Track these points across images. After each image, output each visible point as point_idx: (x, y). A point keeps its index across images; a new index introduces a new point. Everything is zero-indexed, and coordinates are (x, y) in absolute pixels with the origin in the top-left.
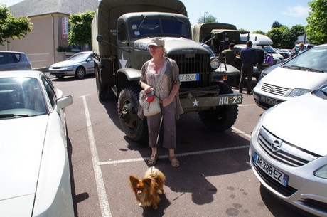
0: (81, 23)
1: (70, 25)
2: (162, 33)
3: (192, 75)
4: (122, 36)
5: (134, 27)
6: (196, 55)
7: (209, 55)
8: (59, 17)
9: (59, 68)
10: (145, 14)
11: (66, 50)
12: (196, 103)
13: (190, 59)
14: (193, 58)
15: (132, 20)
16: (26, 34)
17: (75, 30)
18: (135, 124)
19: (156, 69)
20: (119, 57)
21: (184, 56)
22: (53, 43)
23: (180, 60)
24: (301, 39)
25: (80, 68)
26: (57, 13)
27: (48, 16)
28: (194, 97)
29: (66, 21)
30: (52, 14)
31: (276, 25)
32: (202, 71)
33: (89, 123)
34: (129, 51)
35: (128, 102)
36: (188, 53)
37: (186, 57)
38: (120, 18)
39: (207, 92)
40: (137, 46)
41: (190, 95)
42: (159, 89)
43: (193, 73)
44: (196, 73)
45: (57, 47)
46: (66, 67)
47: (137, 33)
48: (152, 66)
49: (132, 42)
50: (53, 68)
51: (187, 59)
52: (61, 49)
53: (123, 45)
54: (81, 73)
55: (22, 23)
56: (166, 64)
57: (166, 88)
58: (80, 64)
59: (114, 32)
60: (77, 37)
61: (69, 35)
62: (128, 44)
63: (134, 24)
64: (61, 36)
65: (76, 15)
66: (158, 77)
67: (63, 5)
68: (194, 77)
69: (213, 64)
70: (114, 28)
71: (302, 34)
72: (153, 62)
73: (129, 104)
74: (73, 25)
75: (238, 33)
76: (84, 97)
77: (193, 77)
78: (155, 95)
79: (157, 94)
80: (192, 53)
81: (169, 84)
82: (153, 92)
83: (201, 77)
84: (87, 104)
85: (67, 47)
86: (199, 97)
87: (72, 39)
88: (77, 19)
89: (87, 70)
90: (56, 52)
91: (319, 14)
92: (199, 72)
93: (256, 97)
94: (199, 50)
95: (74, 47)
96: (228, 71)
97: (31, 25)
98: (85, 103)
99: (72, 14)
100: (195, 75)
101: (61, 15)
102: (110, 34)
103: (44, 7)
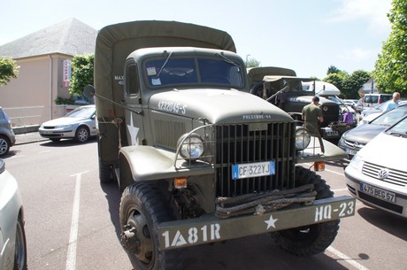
0: (87, 67)
1: (72, 69)
2: (200, 83)
3: (261, 164)
4: (133, 88)
5: (152, 71)
6: (269, 125)
7: (293, 125)
8: (59, 59)
9: (53, 128)
10: (171, 50)
11: (66, 102)
12: (271, 223)
13: (257, 133)
14: (263, 132)
15: (147, 59)
16: (9, 81)
17: (79, 76)
18: (149, 256)
20: (126, 121)
21: (246, 127)
22: (49, 93)
23: (238, 135)
24: (367, 87)
25: (83, 127)
26: (58, 53)
27: (45, 57)
28: (269, 211)
29: (69, 64)
30: (50, 55)
31: (332, 70)
32: (280, 156)
33: (73, 236)
34: (142, 114)
35: (137, 213)
36: (254, 122)
37: (250, 129)
38: (129, 56)
39: (293, 200)
40: (155, 104)
41: (260, 210)
43: (263, 160)
44: (269, 159)
45: (55, 98)
46: (62, 126)
47: (157, 82)
49: (146, 98)
50: (45, 128)
51: (252, 133)
52: (60, 101)
53: (133, 102)
54: (83, 135)
55: (4, 66)
58: (82, 123)
59: (121, 80)
60: (81, 85)
61: (71, 82)
62: (140, 101)
63: (151, 66)
64: (61, 84)
65: (81, 56)
67: (66, 44)
68: (266, 169)
69: (299, 140)
70: (121, 74)
71: (367, 81)
73: (139, 218)
74: (76, 69)
75: (299, 80)
76: (79, 176)
77: (264, 169)
80: (261, 122)
83: (278, 167)
84: (81, 190)
85: (68, 97)
86: (278, 210)
87: (75, 88)
88: (82, 62)
89: (91, 130)
90: (54, 104)
92: (274, 157)
94: (274, 115)
95: (79, 98)
96: (326, 154)
97: (16, 69)
98: (78, 187)
99: (77, 56)
100: (267, 164)
101: (61, 57)
102: (113, 83)
103: (42, 47)
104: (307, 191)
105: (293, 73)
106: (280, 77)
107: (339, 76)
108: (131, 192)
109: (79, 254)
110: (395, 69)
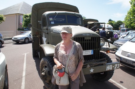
0: (28, 18)
1: (23, 19)
3: (89, 51)
4: (44, 25)
5: (51, 19)
6: (92, 38)
7: (100, 38)
9: (17, 38)
10: (57, 12)
11: (21, 30)
12: (92, 71)
13: (88, 40)
14: (90, 40)
15: (50, 15)
16: (2, 22)
17: (25, 21)
18: (50, 82)
19: (66, 50)
20: (42, 36)
21: (84, 38)
22: (15, 27)
23: (81, 41)
24: (122, 26)
25: (27, 38)
26: (18, 13)
27: (14, 15)
28: (91, 67)
29: (22, 17)
30: (16, 14)
31: (110, 20)
32: (95, 48)
33: (24, 74)
34: (48, 33)
35: (46, 67)
36: (86, 36)
37: (85, 39)
38: (43, 14)
39: (99, 63)
40: (52, 30)
41: (88, 66)
42: (69, 66)
44: (91, 49)
45: (17, 28)
46: (20, 38)
47: (53, 23)
48: (62, 47)
49: (49, 28)
50: (14, 38)
51: (86, 40)
52: (19, 29)
53: (44, 29)
54: (27, 41)
56: (73, 46)
57: (74, 65)
58: (26, 37)
59: (40, 22)
60: (26, 24)
61: (23, 23)
62: (47, 29)
63: (51, 17)
64: (19, 24)
65: (26, 14)
66: (67, 56)
67: (21, 10)
68: (90, 52)
69: (102, 43)
70: (40, 20)
71: (122, 24)
72: (63, 44)
73: (47, 68)
74: (25, 19)
75: (100, 23)
78: (65, 71)
79: (67, 70)
80: (89, 36)
81: (75, 62)
82: (63, 69)
83: (94, 52)
84: (26, 59)
86: (94, 66)
87: (24, 25)
88: (26, 16)
89: (30, 39)
90: (17, 31)
91: (133, 16)
92: (93, 48)
93: (118, 58)
94: (93, 34)
95: (25, 29)
96: (110, 48)
97: (4, 18)
98: (25, 58)
100: (90, 51)
101: (19, 15)
102: (38, 23)
103: (13, 11)
104: (104, 60)
105: (97, 21)
106: (93, 22)
107: (112, 22)
108: (44, 60)
109: (26, 80)
110: (132, 20)
